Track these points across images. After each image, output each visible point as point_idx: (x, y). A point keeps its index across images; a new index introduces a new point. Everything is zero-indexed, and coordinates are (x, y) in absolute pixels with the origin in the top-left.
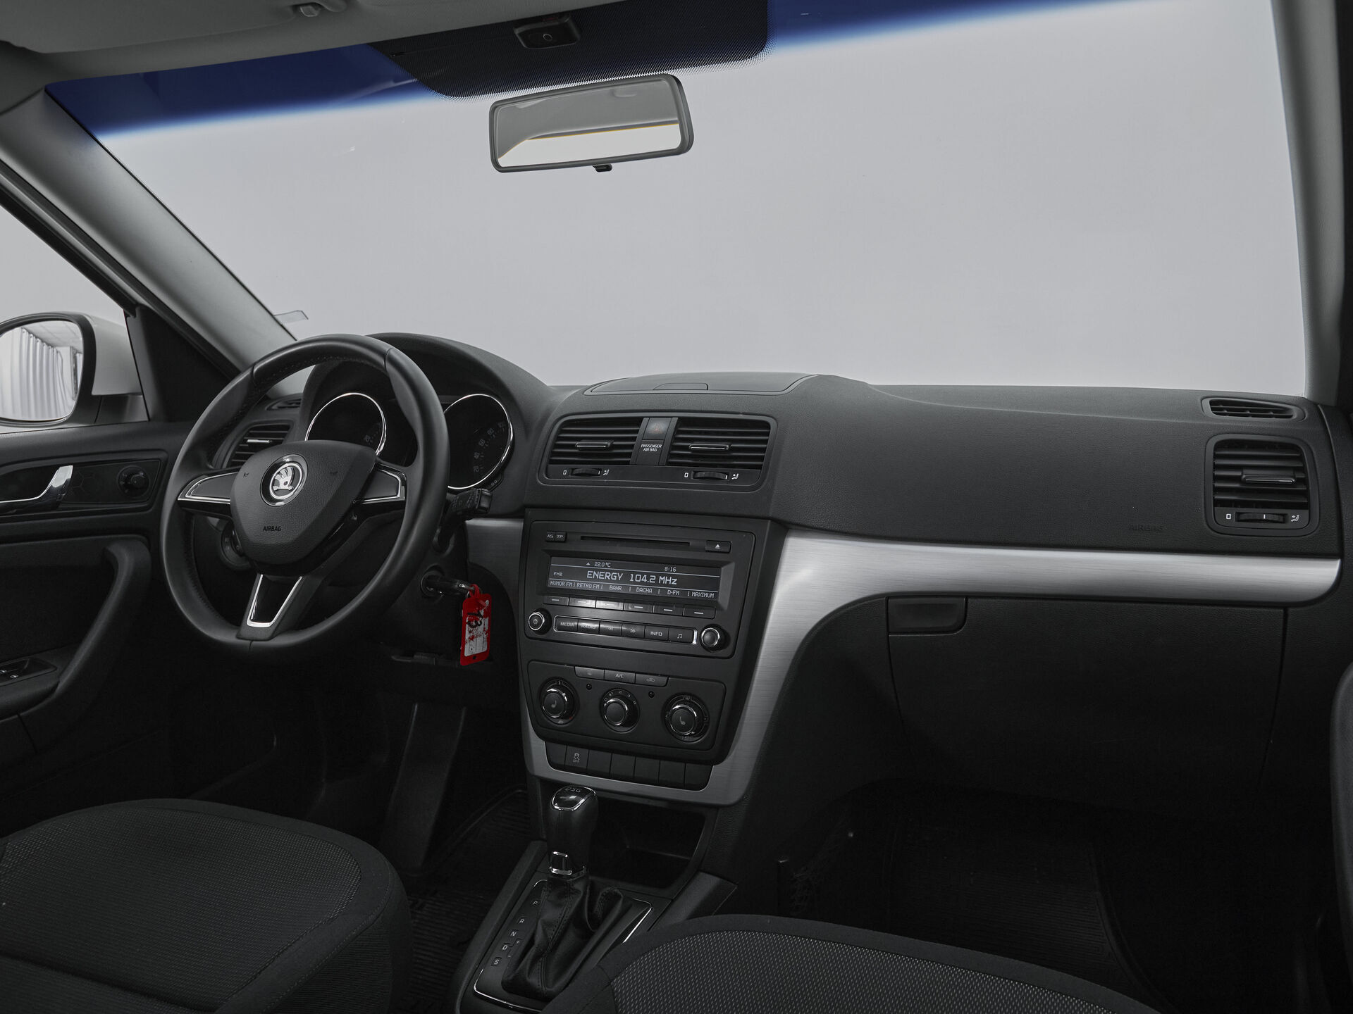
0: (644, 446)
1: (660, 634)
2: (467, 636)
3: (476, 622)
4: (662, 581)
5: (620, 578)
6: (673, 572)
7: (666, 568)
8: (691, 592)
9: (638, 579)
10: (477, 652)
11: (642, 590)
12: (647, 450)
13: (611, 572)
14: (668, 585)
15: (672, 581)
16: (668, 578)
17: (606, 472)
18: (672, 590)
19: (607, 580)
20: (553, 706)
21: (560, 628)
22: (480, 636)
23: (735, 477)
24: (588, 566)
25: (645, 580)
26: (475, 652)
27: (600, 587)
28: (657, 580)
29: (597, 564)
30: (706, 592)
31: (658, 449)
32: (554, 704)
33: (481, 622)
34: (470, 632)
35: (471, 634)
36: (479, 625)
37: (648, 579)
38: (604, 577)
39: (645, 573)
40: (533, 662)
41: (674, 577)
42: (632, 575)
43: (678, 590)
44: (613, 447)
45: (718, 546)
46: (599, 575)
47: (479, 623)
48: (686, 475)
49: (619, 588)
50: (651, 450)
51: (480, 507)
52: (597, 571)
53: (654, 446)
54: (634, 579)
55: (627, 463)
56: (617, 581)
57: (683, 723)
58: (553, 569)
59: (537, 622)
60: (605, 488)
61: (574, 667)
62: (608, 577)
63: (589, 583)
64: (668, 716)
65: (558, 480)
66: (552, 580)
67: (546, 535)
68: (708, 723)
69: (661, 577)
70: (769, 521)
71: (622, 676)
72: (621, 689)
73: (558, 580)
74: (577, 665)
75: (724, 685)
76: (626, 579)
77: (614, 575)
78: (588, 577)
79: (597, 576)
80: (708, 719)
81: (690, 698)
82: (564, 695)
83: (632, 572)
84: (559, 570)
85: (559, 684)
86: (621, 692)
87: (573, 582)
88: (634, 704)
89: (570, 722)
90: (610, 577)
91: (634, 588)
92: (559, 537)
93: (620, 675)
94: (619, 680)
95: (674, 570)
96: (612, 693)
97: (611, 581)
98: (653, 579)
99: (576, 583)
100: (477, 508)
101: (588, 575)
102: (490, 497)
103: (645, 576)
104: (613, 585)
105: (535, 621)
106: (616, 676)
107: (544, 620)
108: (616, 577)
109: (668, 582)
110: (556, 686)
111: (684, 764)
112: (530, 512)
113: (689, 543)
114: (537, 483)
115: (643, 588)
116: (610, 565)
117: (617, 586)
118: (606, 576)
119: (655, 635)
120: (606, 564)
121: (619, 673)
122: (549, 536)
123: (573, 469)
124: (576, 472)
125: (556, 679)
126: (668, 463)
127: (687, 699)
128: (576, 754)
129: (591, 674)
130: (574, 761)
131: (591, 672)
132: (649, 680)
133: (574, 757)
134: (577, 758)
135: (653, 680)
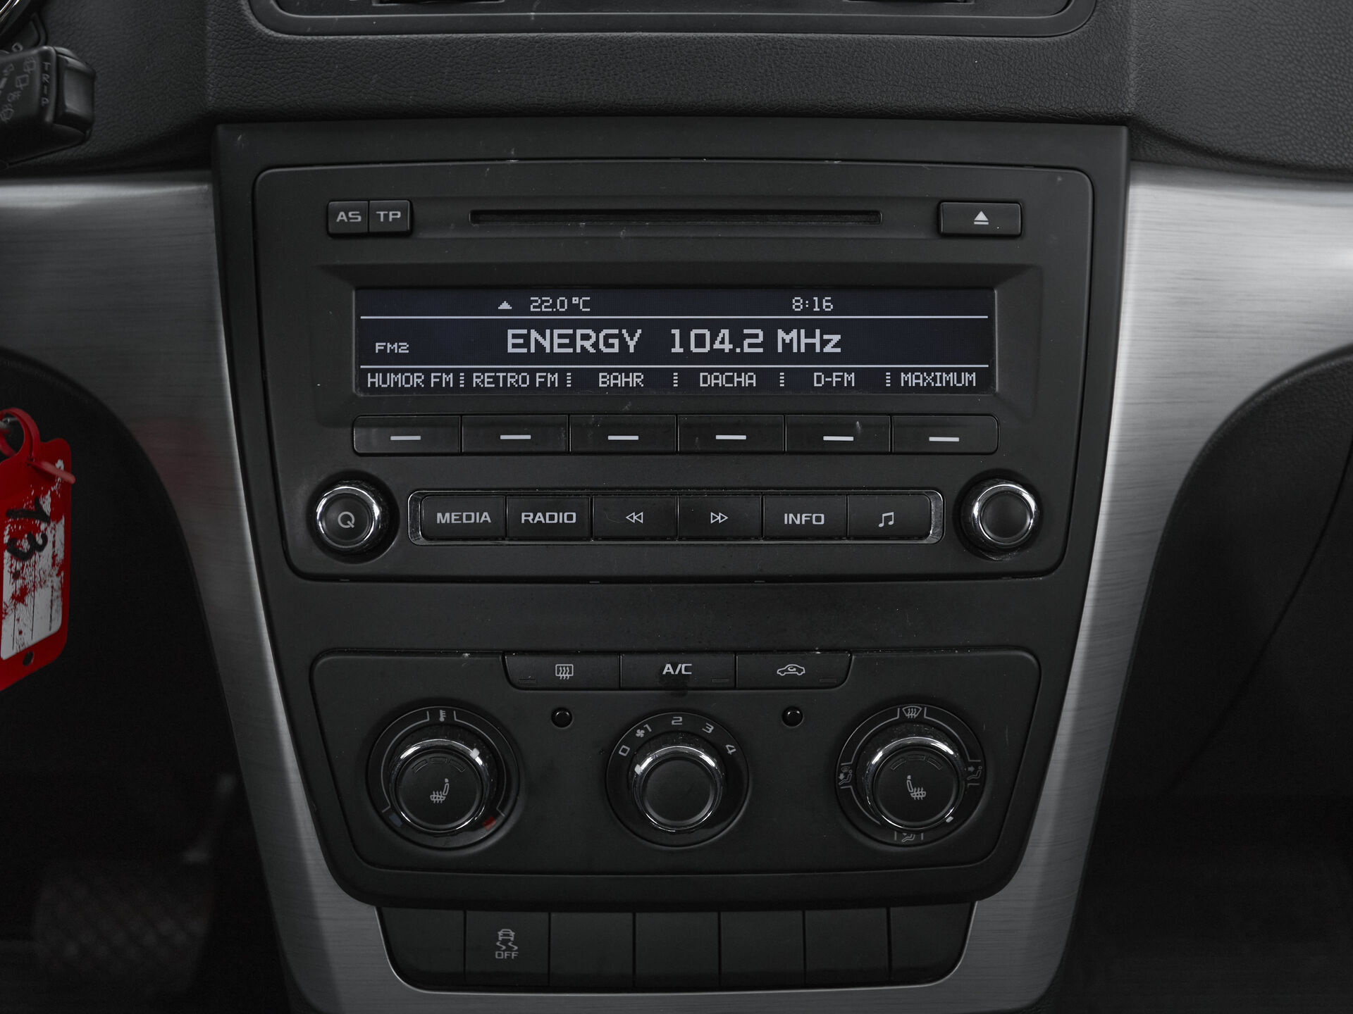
2: (9, 589)
3: (32, 540)
4: (787, 346)
5: (632, 345)
6: (822, 312)
7: (798, 303)
8: (896, 374)
9: (700, 341)
10: (36, 639)
11: (721, 382)
13: (597, 327)
14: (810, 355)
15: (824, 343)
16: (810, 335)
18: (828, 373)
19: (584, 356)
20: (438, 797)
21: (437, 534)
22: (43, 583)
24: (506, 312)
25: (727, 347)
26: (30, 640)
27: (562, 379)
28: (770, 340)
29: (540, 305)
30: (948, 371)
32: (441, 789)
33: (45, 538)
34: (16, 575)
35: (19, 582)
36: (41, 548)
37: (737, 339)
38: (572, 344)
39: (725, 324)
40: (324, 660)
41: (828, 328)
42: (676, 332)
43: (849, 371)
45: (981, 217)
46: (553, 341)
47: (40, 541)
49: (635, 380)
51: (63, 117)
52: (541, 327)
54: (685, 342)
56: (623, 356)
57: (918, 794)
58: (369, 333)
59: (351, 521)
60: (534, 41)
61: (500, 658)
62: (587, 344)
63: (518, 371)
64: (846, 774)
65: (335, 19)
66: (373, 372)
67: (328, 215)
68: (983, 780)
69: (781, 333)
70: (1124, 130)
71: (685, 671)
72: (678, 711)
73: (396, 372)
74: (509, 652)
75: (1035, 657)
76: (655, 345)
77: (607, 337)
78: (510, 350)
79: (546, 344)
80: (980, 768)
81: (923, 710)
82: (475, 754)
83: (676, 324)
84: (393, 332)
85: (442, 719)
86: (681, 719)
87: (456, 373)
88: (730, 752)
89: (490, 837)
90: (595, 345)
91: (690, 378)
92: (386, 216)
93: (680, 666)
94: (677, 684)
95: (827, 304)
96: (647, 726)
97: (600, 357)
98: (754, 341)
99: (469, 374)
100: (49, 118)
101: (511, 341)
102: (88, 78)
103: (725, 332)
104: (610, 371)
105: (346, 519)
106: (664, 673)
107: (377, 511)
108: (616, 342)
109: (810, 347)
110: (435, 729)
111: (884, 911)
112: (240, 138)
113: (877, 213)
114: (253, 30)
115: (722, 371)
116: (586, 304)
117: (627, 372)
118: (579, 343)
119: (798, 522)
120: (575, 300)
121: (675, 658)
122: (342, 216)
125: (435, 702)
127: (912, 714)
128: (500, 933)
129: (568, 676)
130: (499, 955)
131: (570, 668)
132: (787, 670)
133: (498, 944)
134: (510, 944)
135: (800, 670)
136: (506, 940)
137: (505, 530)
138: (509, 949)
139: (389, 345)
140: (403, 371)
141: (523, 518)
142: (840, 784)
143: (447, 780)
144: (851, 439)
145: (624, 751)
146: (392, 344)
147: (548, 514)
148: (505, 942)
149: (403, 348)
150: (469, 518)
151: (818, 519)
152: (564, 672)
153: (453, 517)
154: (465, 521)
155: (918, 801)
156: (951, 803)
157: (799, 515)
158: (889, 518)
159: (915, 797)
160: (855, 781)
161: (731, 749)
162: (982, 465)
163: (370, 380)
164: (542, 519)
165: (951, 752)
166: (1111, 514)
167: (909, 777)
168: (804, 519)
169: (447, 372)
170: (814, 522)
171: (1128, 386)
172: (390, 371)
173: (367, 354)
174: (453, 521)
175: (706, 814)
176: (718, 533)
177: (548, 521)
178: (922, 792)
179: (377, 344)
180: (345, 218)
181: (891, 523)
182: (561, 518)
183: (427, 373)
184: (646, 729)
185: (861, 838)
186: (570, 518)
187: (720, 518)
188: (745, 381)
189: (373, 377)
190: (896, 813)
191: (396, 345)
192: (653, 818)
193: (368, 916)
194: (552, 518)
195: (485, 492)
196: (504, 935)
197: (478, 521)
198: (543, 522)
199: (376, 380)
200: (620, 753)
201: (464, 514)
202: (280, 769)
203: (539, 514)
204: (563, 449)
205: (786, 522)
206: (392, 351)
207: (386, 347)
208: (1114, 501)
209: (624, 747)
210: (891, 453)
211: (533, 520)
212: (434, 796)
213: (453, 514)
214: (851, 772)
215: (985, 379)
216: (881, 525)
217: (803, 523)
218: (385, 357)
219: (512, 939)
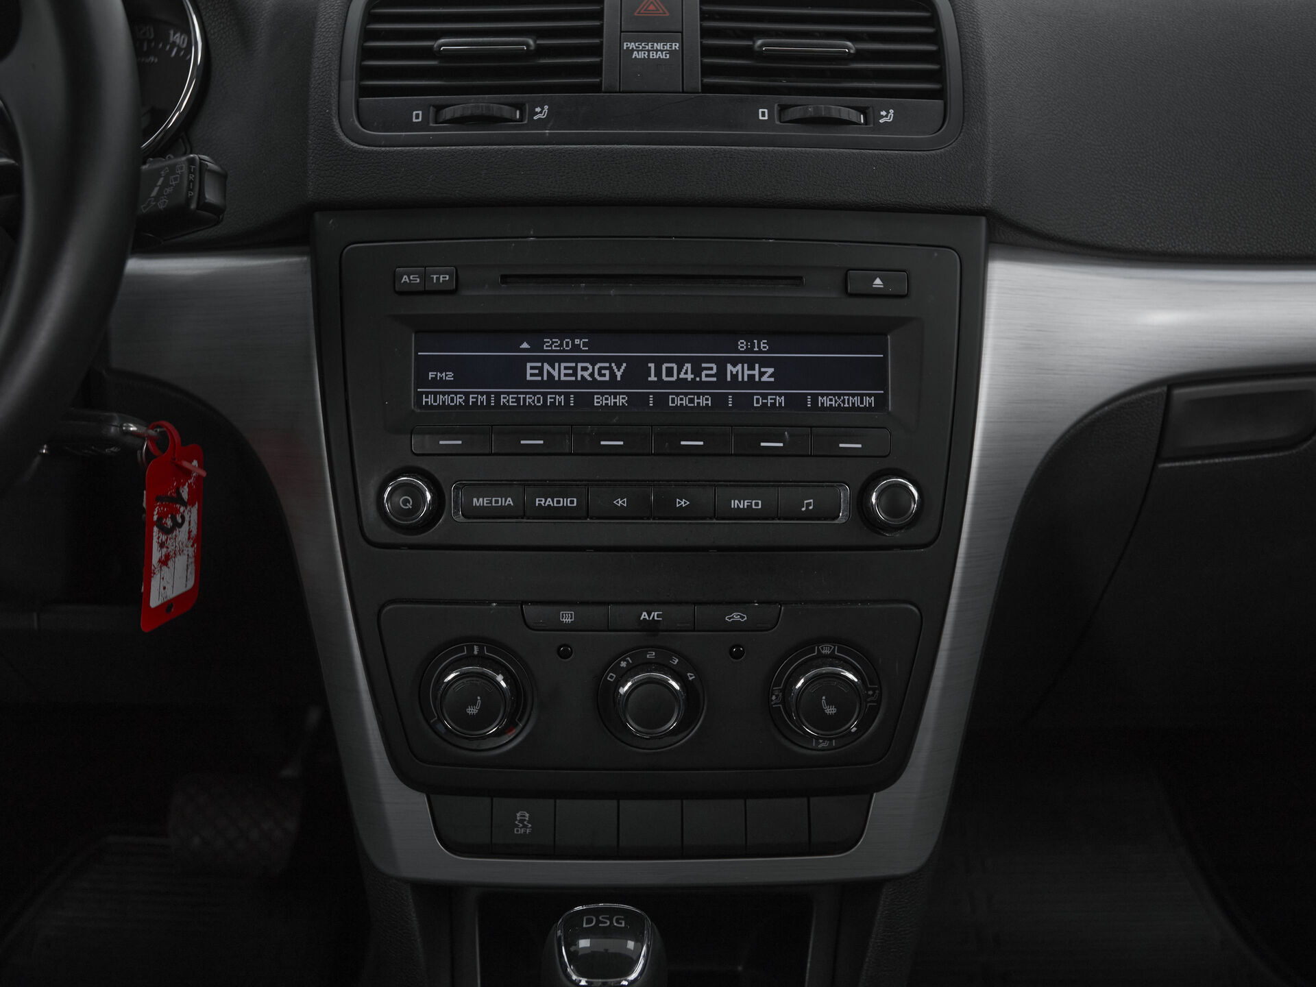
0: (632, 45)
1: (758, 504)
2: (156, 555)
3: (174, 519)
4: (734, 376)
5: (619, 374)
6: (760, 351)
7: (742, 344)
8: (815, 397)
9: (670, 372)
10: (177, 593)
11: (684, 402)
12: (641, 55)
13: (593, 361)
14: (751, 383)
15: (762, 374)
16: (751, 368)
17: (542, 113)
18: (765, 396)
19: (584, 383)
20: (472, 711)
21: (473, 514)
22: (181, 552)
23: (887, 117)
24: (525, 350)
25: (690, 377)
26: (171, 594)
27: (567, 400)
28: (722, 372)
29: (551, 344)
30: (853, 395)
31: (671, 52)
32: (474, 704)
33: (183, 517)
34: (162, 545)
35: (164, 550)
36: (180, 525)
37: (697, 371)
38: (575, 374)
39: (688, 360)
40: (388, 608)
41: (765, 363)
42: (652, 365)
43: (780, 395)
44: (541, 51)
45: (878, 281)
46: (560, 372)
47: (180, 520)
48: (763, 114)
49: (621, 401)
50: (653, 55)
51: (203, 205)
52: (552, 361)
53: (659, 46)
54: (658, 373)
55: (597, 88)
57: (830, 710)
58: (425, 365)
59: (409, 503)
60: (548, 150)
61: (519, 607)
62: (586, 374)
64: (777, 696)
65: (402, 135)
66: (427, 394)
67: (395, 278)
68: (879, 701)
69: (729, 367)
70: (983, 220)
71: (657, 617)
72: (652, 647)
73: (444, 394)
74: (526, 603)
75: (919, 610)
76: (636, 375)
77: (600, 369)
78: (529, 378)
79: (555, 374)
80: (877, 692)
81: (834, 649)
82: (500, 678)
83: (652, 359)
84: (442, 365)
85: (476, 653)
86: (654, 653)
87: (488, 394)
88: (690, 679)
89: (512, 741)
90: (592, 375)
91: (661, 400)
92: (438, 279)
93: (653, 613)
94: (651, 627)
95: (764, 345)
96: (628, 658)
97: (595, 384)
98: (709, 373)
99: (498, 395)
100: (193, 206)
101: (529, 371)
102: (222, 178)
103: (688, 366)
104: (602, 394)
105: (405, 502)
106: (642, 619)
107: (429, 496)
108: (607, 372)
109: (751, 377)
110: (470, 659)
111: (805, 800)
112: (331, 222)
113: (801, 278)
114: (342, 143)
115: (686, 394)
116: (585, 344)
117: (615, 395)
118: (580, 373)
119: (741, 507)
120: (577, 341)
121: (650, 608)
122: (405, 279)
123: (439, 108)
124: (448, 113)
125: (471, 640)
126: (707, 88)
127: (826, 651)
128: (518, 815)
129: (570, 620)
130: (518, 831)
131: (571, 614)
132: (733, 617)
133: (517, 822)
134: (525, 823)
135: (742, 617)
136: (523, 820)
137: (523, 512)
138: (525, 826)
139: (439, 374)
140: (449, 393)
141: (537, 502)
142: (772, 703)
143: (479, 698)
144: (781, 445)
145: (611, 677)
146: (441, 373)
147: (555, 499)
148: (522, 821)
149: (449, 376)
150: (497, 502)
151: (757, 504)
152: (567, 617)
153: (485, 501)
154: (493, 504)
155: (831, 716)
156: (855, 716)
157: (742, 501)
158: (809, 504)
159: (828, 712)
160: (784, 701)
161: (691, 676)
162: (877, 465)
163: (424, 400)
164: (551, 503)
165: (856, 680)
166: (976, 504)
167: (824, 698)
168: (746, 504)
169: (482, 394)
170: (754, 507)
171: (988, 409)
172: (440, 393)
173: (422, 381)
174: (485, 504)
175: (672, 724)
176: (682, 514)
177: (555, 505)
178: (833, 709)
179: (430, 373)
180: (407, 280)
181: (811, 508)
182: (565, 502)
183: (467, 395)
184: (628, 661)
185: (788, 744)
186: (572, 502)
187: (683, 503)
188: (703, 402)
189: (427, 397)
190: (814, 725)
191: (444, 374)
192: (632, 726)
193: (419, 801)
194: (558, 502)
195: (510, 483)
196: (521, 816)
197: (503, 504)
198: (552, 505)
199: (429, 400)
200: (608, 678)
201: (494, 499)
202: (355, 691)
203: (549, 499)
204: (567, 451)
205: (733, 507)
206: (441, 378)
207: (436, 375)
208: (978, 493)
209: (611, 674)
210: (811, 456)
211: (545, 504)
212: (470, 709)
213: (485, 499)
214: (780, 694)
215: (881, 401)
216: (803, 509)
217: (746, 507)
218: (436, 383)
219: (527, 819)
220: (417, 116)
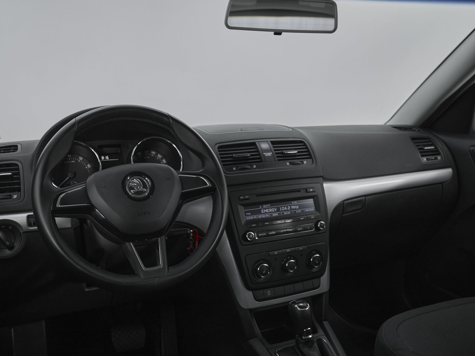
0: (265, 154)
4: (293, 208)
5: (276, 210)
7: (293, 202)
8: (305, 210)
9: (283, 209)
11: (286, 213)
12: (267, 155)
13: (271, 208)
14: (295, 209)
15: (297, 207)
16: (295, 206)
17: (255, 167)
18: (298, 211)
19: (271, 212)
20: (264, 272)
21: (260, 237)
23: (305, 162)
24: (261, 208)
27: (269, 215)
28: (291, 208)
29: (264, 206)
31: (271, 154)
32: (264, 271)
37: (287, 208)
38: (269, 211)
39: (285, 206)
40: (247, 256)
41: (297, 205)
42: (280, 208)
43: (300, 210)
44: (251, 155)
45: (311, 190)
46: (267, 211)
48: (288, 164)
49: (277, 214)
50: (269, 155)
52: (265, 209)
53: (269, 153)
54: (282, 209)
55: (261, 161)
56: (275, 212)
57: (317, 262)
58: (246, 212)
59: (251, 236)
61: (268, 252)
62: (271, 211)
63: (264, 215)
65: (233, 172)
66: (247, 217)
67: (239, 198)
70: (322, 178)
71: (289, 251)
73: (249, 217)
75: (326, 243)
76: (278, 210)
77: (273, 209)
78: (262, 212)
79: (266, 211)
81: (314, 252)
84: (248, 212)
85: (261, 262)
86: (289, 257)
87: (257, 216)
90: (272, 211)
91: (283, 213)
92: (246, 197)
94: (289, 253)
95: (296, 202)
97: (272, 212)
98: (289, 208)
99: (258, 216)
101: (262, 211)
103: (286, 207)
104: (274, 214)
106: (287, 251)
107: (253, 235)
108: (274, 210)
109: (295, 208)
110: (260, 265)
111: (312, 280)
113: (300, 190)
115: (286, 212)
116: (270, 206)
117: (276, 214)
118: (270, 211)
121: (288, 249)
122: (241, 198)
123: (237, 167)
124: (239, 168)
125: (260, 260)
126: (279, 160)
127: (314, 253)
130: (268, 295)
131: (277, 252)
132: (301, 249)
136: (269, 293)
137: (268, 235)
141: (269, 233)
144: (303, 218)
155: (317, 263)
158: (309, 228)
162: (317, 220)
167: (315, 261)
170: (301, 229)
179: (247, 214)
183: (253, 217)
184: (285, 259)
185: (310, 270)
186: (275, 233)
188: (289, 213)
191: (249, 214)
193: (250, 293)
194: (273, 233)
195: (264, 231)
197: (264, 235)
203: (271, 233)
204: (273, 224)
205: (298, 230)
209: (283, 262)
214: (309, 262)
220: (234, 169)
